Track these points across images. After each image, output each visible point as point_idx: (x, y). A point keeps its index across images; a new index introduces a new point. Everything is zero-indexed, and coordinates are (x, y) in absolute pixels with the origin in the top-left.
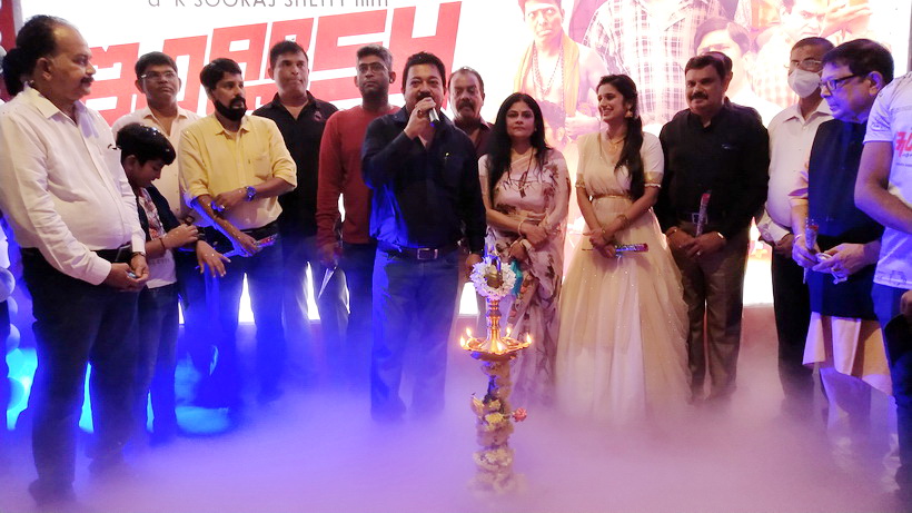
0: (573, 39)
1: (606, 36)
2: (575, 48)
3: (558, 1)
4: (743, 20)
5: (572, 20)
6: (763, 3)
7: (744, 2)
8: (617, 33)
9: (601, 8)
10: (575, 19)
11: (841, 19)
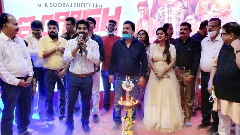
0: (152, 17)
1: (160, 16)
2: (152, 19)
3: (148, 7)
4: (197, 13)
5: (151, 12)
6: (203, 8)
7: (197, 8)
8: (163, 16)
9: (159, 9)
10: (152, 12)
11: (223, 13)
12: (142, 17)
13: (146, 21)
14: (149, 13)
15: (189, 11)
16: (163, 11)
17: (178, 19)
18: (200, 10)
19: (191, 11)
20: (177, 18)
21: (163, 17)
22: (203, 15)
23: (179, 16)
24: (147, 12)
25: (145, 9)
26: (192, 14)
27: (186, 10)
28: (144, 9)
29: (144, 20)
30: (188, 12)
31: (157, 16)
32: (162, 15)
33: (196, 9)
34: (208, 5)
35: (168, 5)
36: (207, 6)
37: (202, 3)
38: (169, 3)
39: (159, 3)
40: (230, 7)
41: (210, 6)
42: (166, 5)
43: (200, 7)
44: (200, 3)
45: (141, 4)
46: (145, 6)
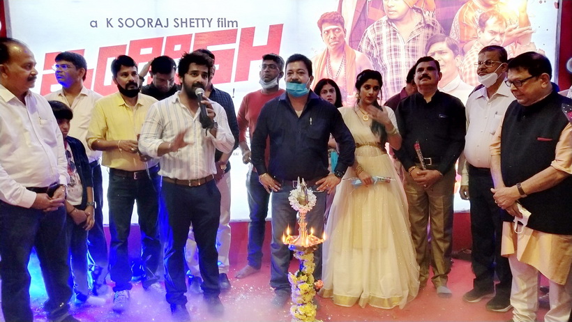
0: (352, 47)
1: (372, 46)
2: (353, 53)
3: (342, 24)
4: (455, 36)
5: (351, 35)
6: (467, 26)
7: (455, 25)
8: (379, 44)
9: (368, 28)
10: (353, 35)
11: (514, 36)
12: (331, 48)
13: (338, 56)
14: (347, 39)
15: (438, 32)
16: (377, 33)
17: (413, 51)
18: (462, 30)
19: (441, 32)
20: (410, 49)
21: (378, 46)
22: (468, 41)
23: (416, 45)
24: (342, 37)
25: (336, 29)
26: (443, 40)
27: (430, 31)
28: (334, 30)
29: (336, 56)
30: (434, 34)
31: (364, 45)
32: (376, 42)
33: (453, 27)
34: (478, 17)
35: (389, 19)
36: (477, 22)
37: (467, 14)
38: (390, 14)
39: (369, 15)
40: (528, 23)
41: (484, 20)
42: (384, 19)
43: (461, 23)
44: (461, 15)
45: (327, 18)
46: (337, 22)
